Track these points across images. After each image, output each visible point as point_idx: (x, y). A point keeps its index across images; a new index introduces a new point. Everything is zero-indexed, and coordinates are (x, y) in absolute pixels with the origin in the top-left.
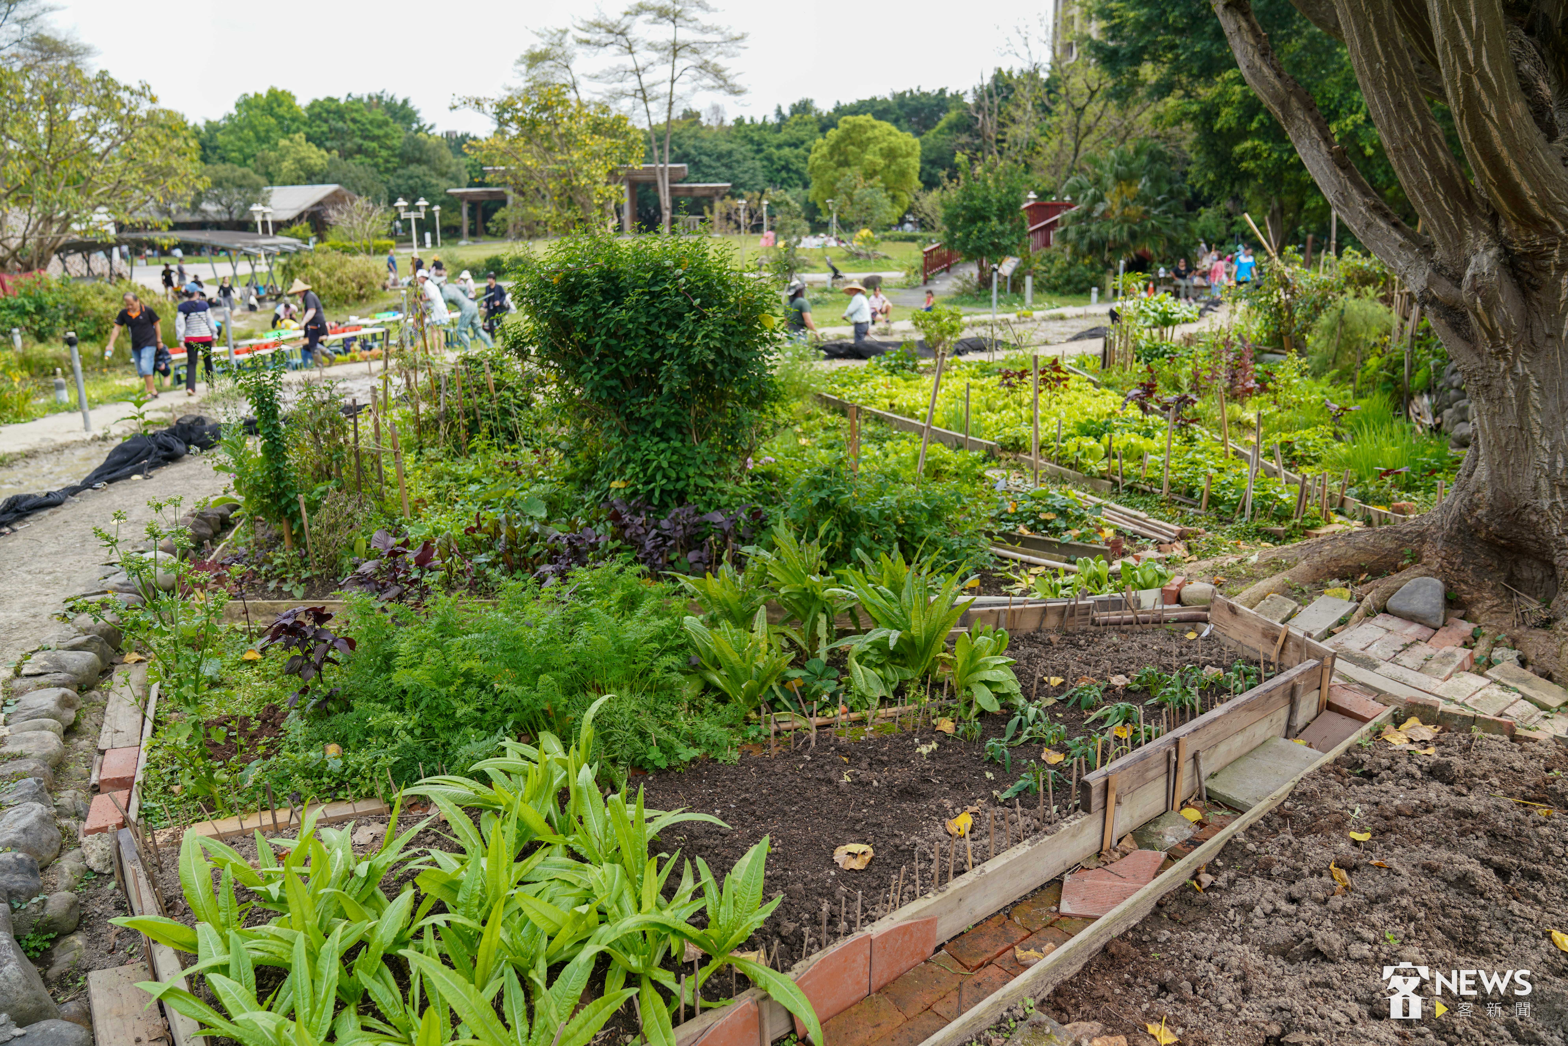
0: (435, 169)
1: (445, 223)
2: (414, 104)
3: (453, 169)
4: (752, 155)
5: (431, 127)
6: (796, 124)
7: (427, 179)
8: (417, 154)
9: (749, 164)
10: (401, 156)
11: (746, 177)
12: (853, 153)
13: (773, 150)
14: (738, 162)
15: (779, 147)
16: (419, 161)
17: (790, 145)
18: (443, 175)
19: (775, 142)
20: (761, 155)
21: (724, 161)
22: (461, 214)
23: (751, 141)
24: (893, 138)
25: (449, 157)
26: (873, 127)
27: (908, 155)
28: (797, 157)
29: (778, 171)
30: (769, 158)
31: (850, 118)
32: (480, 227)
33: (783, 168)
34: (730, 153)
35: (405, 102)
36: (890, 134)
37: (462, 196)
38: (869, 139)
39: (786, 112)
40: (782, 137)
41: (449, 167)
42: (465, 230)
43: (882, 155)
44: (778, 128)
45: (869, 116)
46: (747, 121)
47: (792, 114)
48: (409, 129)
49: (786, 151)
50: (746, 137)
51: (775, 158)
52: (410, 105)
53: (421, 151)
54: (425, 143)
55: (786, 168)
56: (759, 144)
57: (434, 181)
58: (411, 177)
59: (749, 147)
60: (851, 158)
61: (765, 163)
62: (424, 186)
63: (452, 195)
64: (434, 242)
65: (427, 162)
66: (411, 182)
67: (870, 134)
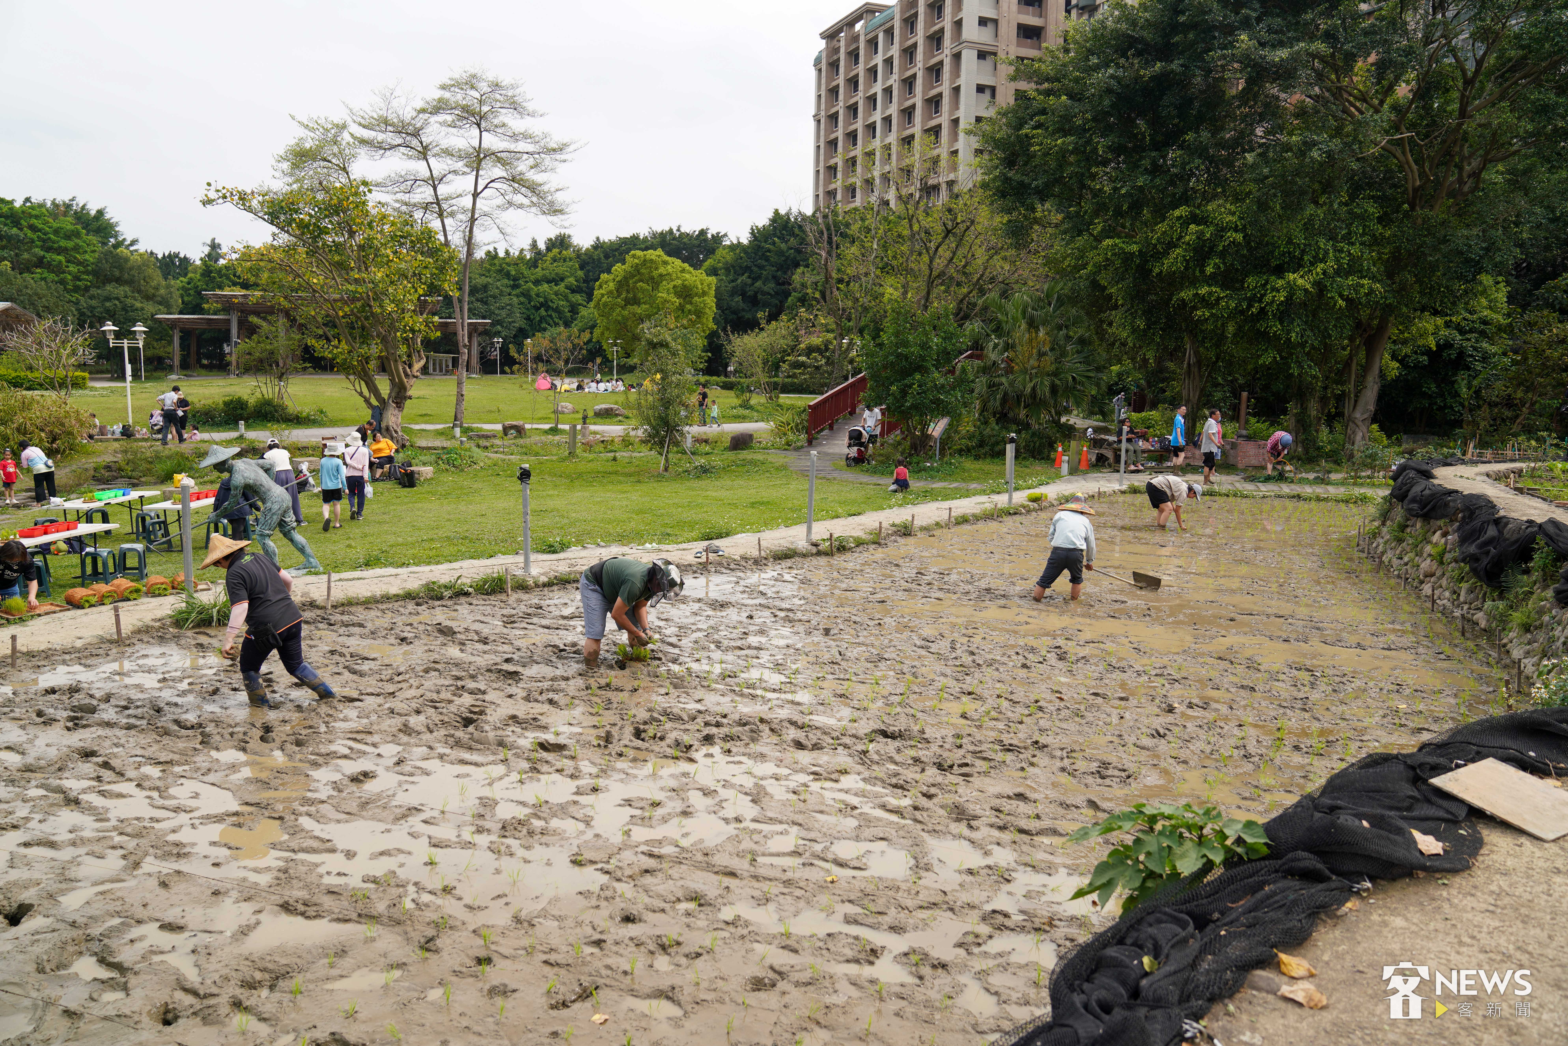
0: (139, 291)
1: (150, 353)
2: (111, 215)
3: (162, 291)
4: (508, 290)
5: (133, 243)
6: (554, 260)
7: (129, 301)
8: (117, 273)
9: (506, 300)
10: (95, 273)
11: (504, 313)
12: (643, 291)
13: (530, 285)
14: (495, 297)
15: (537, 282)
16: (119, 281)
17: (549, 282)
18: (149, 298)
19: (532, 278)
20: (518, 291)
21: (479, 296)
22: (170, 342)
23: (508, 275)
24: (687, 276)
25: (157, 278)
26: (665, 263)
27: (704, 294)
28: (556, 294)
29: (537, 309)
30: (526, 295)
31: (639, 253)
32: (192, 359)
33: (542, 305)
34: (485, 287)
35: (100, 213)
36: (683, 271)
37: (174, 324)
38: (661, 275)
39: (542, 246)
40: (539, 272)
41: (157, 289)
42: (177, 362)
43: (676, 293)
44: (534, 263)
45: (659, 252)
46: (502, 254)
47: (548, 249)
48: (104, 244)
49: (545, 287)
50: (500, 271)
51: (533, 294)
52: (107, 216)
53: (121, 269)
54: (127, 260)
55: (545, 305)
56: (515, 280)
57: (138, 305)
58: (108, 299)
59: (506, 281)
60: (640, 295)
61: (522, 299)
62: (125, 309)
63: (160, 321)
64: (136, 376)
65: (130, 282)
66: (108, 304)
67: (662, 270)
